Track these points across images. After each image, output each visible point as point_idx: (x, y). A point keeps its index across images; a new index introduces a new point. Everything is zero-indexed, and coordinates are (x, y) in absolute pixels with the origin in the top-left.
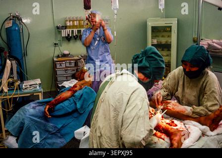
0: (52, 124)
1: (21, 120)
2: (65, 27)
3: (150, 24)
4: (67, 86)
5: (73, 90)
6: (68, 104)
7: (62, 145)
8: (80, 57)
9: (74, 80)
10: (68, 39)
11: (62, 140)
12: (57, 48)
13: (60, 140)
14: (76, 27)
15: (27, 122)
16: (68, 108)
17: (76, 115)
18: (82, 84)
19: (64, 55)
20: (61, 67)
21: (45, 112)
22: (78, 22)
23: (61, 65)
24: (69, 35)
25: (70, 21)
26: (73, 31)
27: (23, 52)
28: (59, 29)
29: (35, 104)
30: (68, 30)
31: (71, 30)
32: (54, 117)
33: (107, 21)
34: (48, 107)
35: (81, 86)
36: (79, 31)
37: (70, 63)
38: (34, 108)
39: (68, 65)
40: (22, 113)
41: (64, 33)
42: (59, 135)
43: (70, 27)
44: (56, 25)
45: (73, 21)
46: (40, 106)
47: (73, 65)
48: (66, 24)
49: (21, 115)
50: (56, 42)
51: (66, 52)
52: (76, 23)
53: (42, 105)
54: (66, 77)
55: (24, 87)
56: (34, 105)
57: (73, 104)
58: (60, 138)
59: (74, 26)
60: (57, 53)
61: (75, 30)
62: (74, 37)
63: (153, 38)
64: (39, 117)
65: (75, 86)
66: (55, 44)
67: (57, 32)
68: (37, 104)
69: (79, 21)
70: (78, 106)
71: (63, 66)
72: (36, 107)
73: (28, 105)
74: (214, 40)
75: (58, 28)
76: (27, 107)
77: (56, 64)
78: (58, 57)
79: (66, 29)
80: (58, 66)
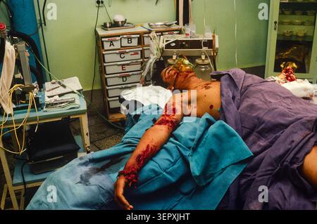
8: (147, 27)
12: (102, 10)
16: (169, 173)
19: (116, 24)
20: (112, 47)
23: (112, 44)
27: (38, 18)
37: (130, 39)
38: (84, 180)
39: (125, 43)
46: (97, 171)
47: (135, 42)
51: (119, 18)
53: (102, 169)
54: (123, 65)
55: (47, 100)
56: (83, 169)
60: (102, 20)
66: (98, 2)
68: (91, 165)
71: (117, 45)
77: (102, 42)
78: (104, 27)
80: (107, 46)
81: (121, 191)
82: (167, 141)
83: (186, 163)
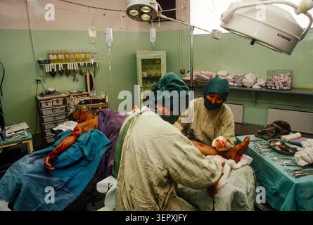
0: (56, 179)
1: (17, 181)
2: (49, 61)
3: (140, 57)
4: (64, 130)
5: (75, 134)
6: (73, 152)
7: (71, 201)
8: (68, 93)
9: (72, 122)
10: (53, 74)
11: (71, 195)
12: (40, 85)
13: (68, 195)
14: (62, 61)
15: (25, 182)
17: (83, 163)
18: (84, 126)
19: (49, 93)
20: (47, 106)
21: (45, 164)
22: (63, 55)
23: (47, 104)
24: (53, 70)
25: (53, 55)
26: (57, 66)
28: (41, 64)
29: (32, 156)
30: (51, 64)
31: (55, 64)
32: (58, 169)
33: (95, 53)
34: (48, 158)
35: (83, 129)
36: (65, 66)
37: (58, 101)
38: (32, 162)
39: (55, 103)
40: (16, 171)
41: (48, 68)
42: (67, 190)
43: (54, 61)
44: (37, 59)
45: (57, 54)
46: (38, 158)
47: (61, 103)
48: (49, 57)
49: (15, 173)
50: (39, 79)
51: (51, 89)
52: (60, 57)
53: (41, 158)
54: (54, 116)
55: (7, 135)
56: (31, 158)
57: (79, 151)
58: (68, 193)
59: (58, 60)
60: (40, 91)
61: (61, 65)
62: (59, 72)
63: (143, 70)
64: (40, 173)
65: (76, 129)
66: (37, 81)
67: (39, 67)
68: (35, 157)
69: (65, 54)
70: (86, 153)
71: (50, 105)
72: (33, 161)
73: (22, 159)
74: (202, 72)
75: (39, 62)
76: (21, 162)
77: (41, 103)
78: (42, 95)
79: (49, 63)
80: (44, 106)
81: (47, 161)
82: (74, 143)
83: (82, 150)
